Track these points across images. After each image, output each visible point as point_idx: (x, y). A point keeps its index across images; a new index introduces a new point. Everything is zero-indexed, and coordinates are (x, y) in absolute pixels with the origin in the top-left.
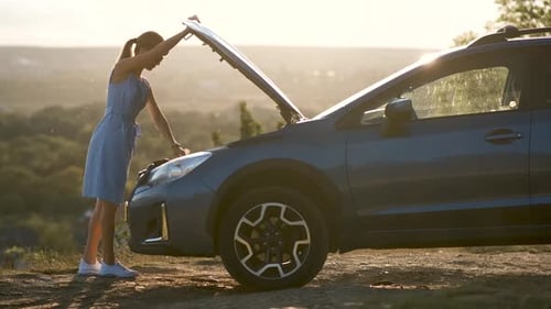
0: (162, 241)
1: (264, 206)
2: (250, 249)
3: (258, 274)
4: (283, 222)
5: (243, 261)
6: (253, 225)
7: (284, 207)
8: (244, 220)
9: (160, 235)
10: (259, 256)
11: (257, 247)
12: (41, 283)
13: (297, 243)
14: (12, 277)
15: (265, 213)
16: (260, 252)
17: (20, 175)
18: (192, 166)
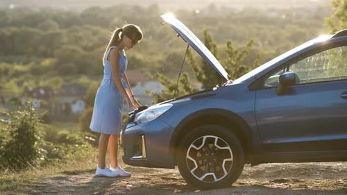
0: (143, 158)
1: (205, 137)
2: (196, 164)
3: (201, 179)
4: (216, 147)
5: (192, 171)
6: (198, 149)
7: (217, 138)
8: (192, 146)
9: (141, 155)
10: (202, 168)
11: (200, 162)
12: (69, 184)
13: (225, 161)
14: (52, 179)
15: (205, 142)
16: (202, 165)
17: (74, 51)
18: (160, 113)
